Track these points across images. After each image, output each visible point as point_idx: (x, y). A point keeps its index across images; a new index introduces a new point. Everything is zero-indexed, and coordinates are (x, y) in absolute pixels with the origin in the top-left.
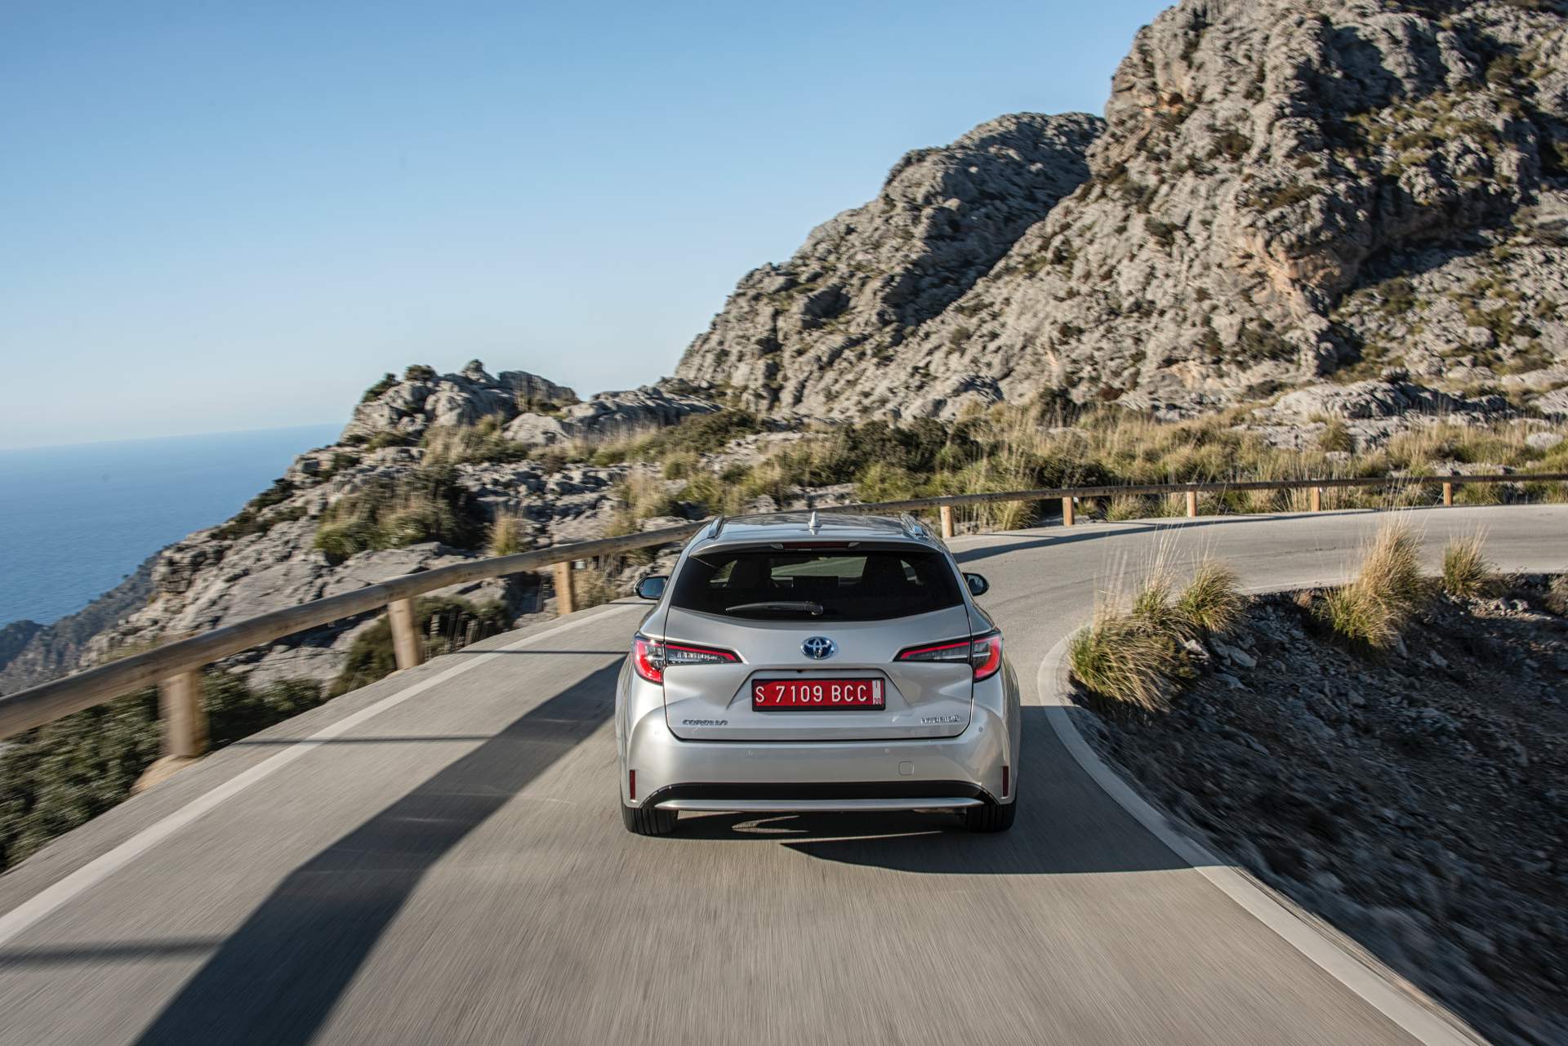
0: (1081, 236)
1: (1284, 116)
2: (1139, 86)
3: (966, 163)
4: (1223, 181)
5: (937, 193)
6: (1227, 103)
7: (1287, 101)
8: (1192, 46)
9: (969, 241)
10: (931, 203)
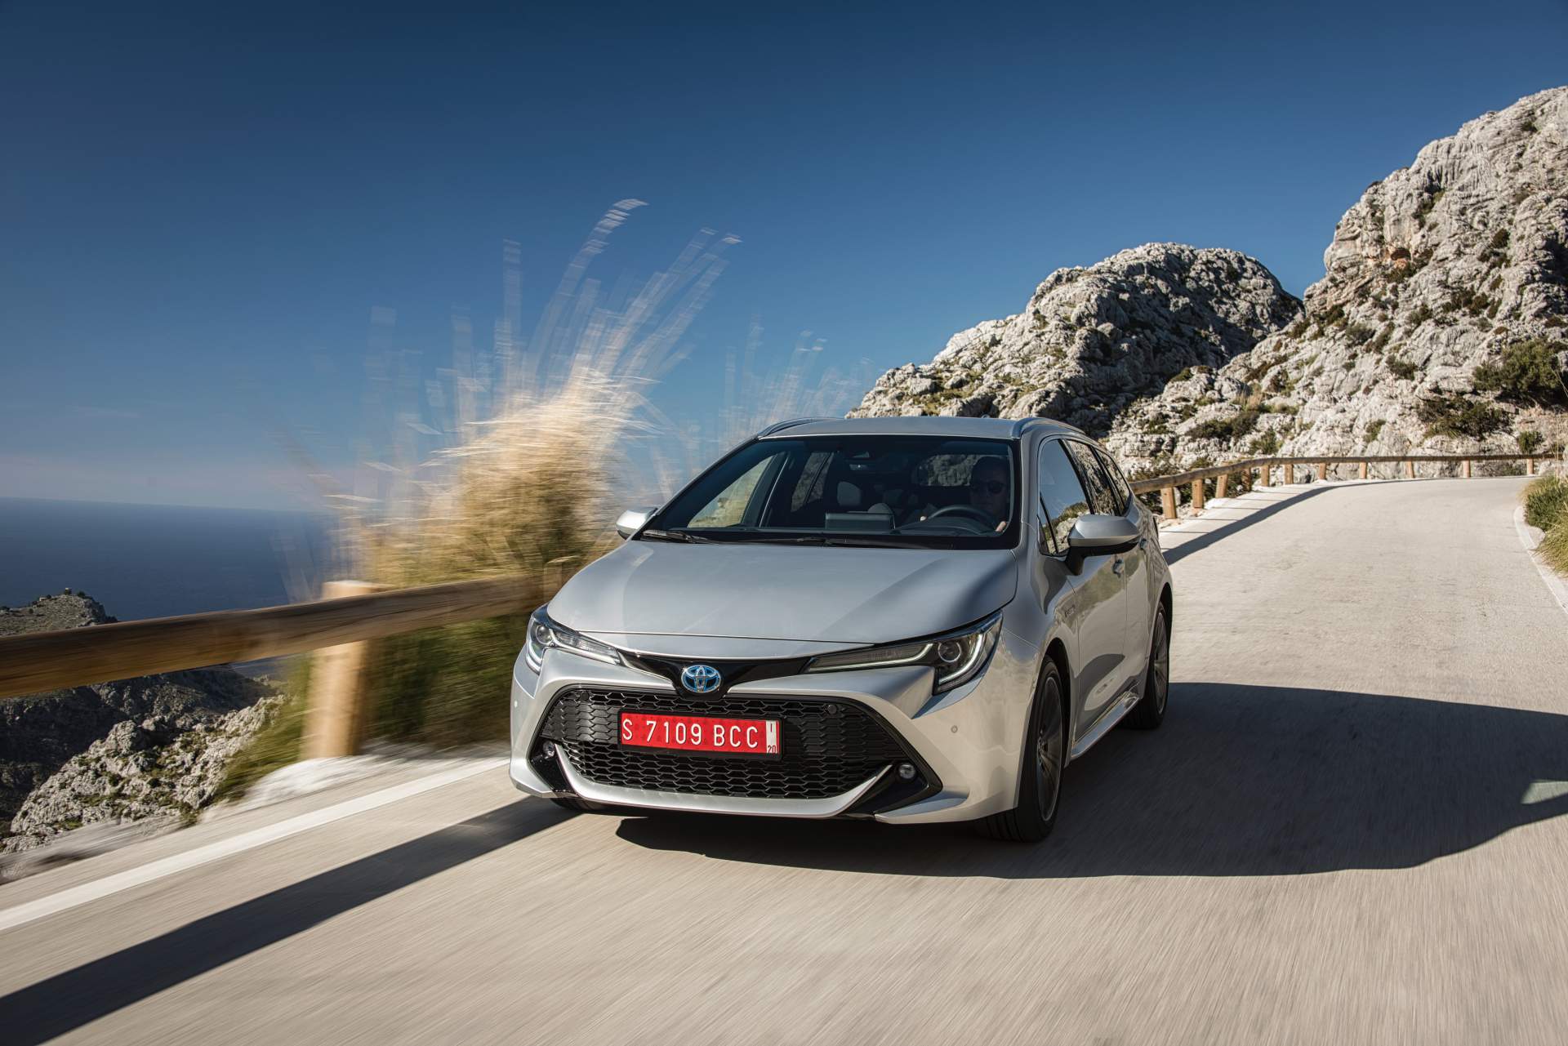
0: (1297, 368)
1: (1534, 281)
2: (1365, 237)
3: (1117, 288)
4: (1462, 332)
5: (1090, 315)
6: (1460, 263)
7: (1537, 268)
8: (1427, 207)
9: (1119, 367)
10: (1084, 325)
